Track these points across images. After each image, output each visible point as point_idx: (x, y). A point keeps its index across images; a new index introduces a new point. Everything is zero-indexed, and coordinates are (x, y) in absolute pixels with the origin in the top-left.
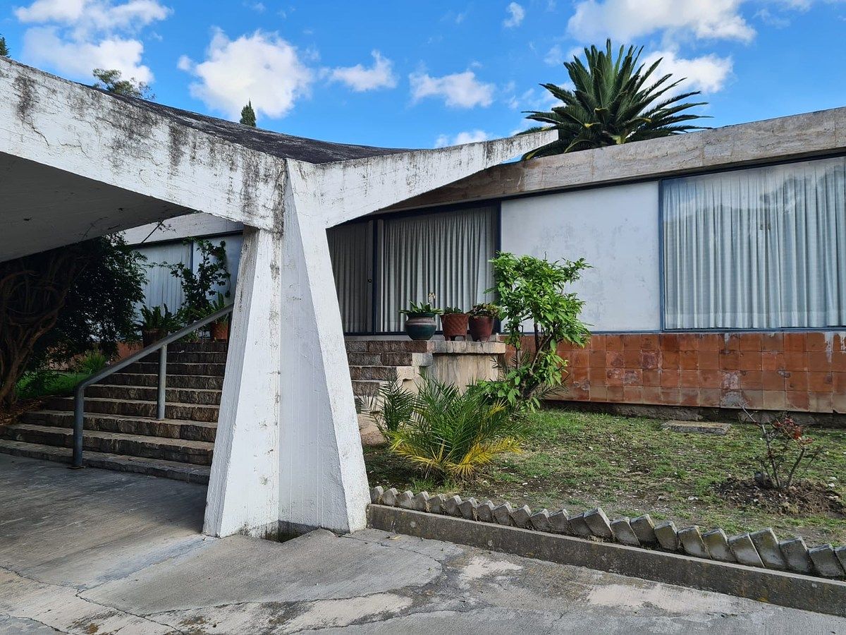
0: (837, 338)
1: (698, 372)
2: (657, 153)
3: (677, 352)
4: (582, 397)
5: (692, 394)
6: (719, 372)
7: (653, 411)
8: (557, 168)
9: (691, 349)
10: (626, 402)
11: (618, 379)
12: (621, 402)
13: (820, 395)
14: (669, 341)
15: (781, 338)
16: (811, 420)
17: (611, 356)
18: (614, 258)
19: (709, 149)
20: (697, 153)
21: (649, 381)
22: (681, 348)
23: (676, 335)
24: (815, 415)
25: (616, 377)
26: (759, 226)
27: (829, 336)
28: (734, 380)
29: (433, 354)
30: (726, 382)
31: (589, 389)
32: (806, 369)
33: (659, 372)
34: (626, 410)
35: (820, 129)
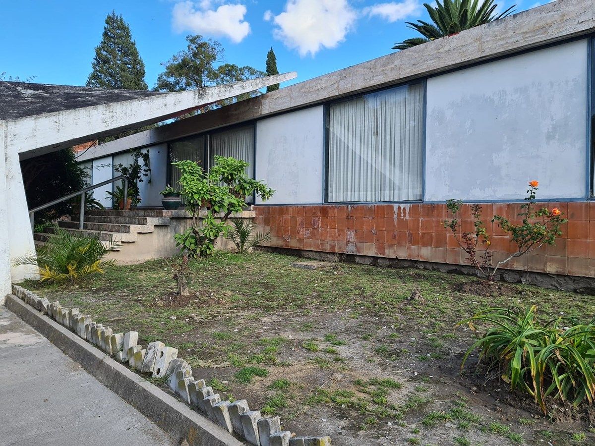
0: (399, 208)
1: (336, 230)
2: (319, 87)
3: (327, 217)
4: (287, 246)
5: (333, 244)
6: (345, 231)
7: (318, 255)
8: (276, 99)
9: (333, 216)
10: (305, 249)
11: (302, 234)
12: (303, 249)
13: (391, 246)
14: (325, 210)
15: (373, 208)
16: (388, 263)
17: (299, 219)
18: (304, 156)
19: (342, 82)
20: (336, 85)
21: (315, 236)
22: (330, 215)
23: (327, 207)
24: (390, 259)
25: (301, 233)
26: (373, 133)
27: (396, 207)
28: (351, 236)
29: (170, 218)
30: (348, 237)
31: (289, 240)
32: (384, 229)
33: (320, 230)
34: (306, 254)
35: (393, 66)
